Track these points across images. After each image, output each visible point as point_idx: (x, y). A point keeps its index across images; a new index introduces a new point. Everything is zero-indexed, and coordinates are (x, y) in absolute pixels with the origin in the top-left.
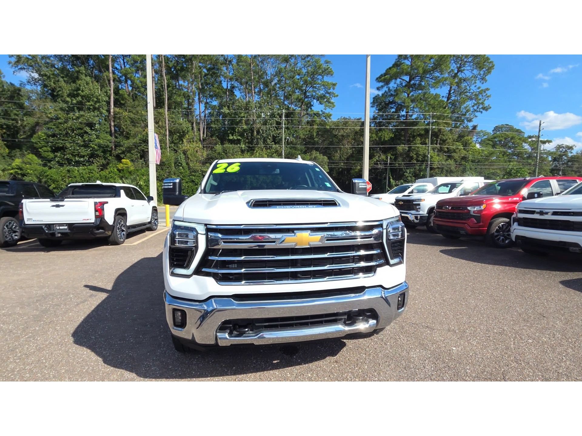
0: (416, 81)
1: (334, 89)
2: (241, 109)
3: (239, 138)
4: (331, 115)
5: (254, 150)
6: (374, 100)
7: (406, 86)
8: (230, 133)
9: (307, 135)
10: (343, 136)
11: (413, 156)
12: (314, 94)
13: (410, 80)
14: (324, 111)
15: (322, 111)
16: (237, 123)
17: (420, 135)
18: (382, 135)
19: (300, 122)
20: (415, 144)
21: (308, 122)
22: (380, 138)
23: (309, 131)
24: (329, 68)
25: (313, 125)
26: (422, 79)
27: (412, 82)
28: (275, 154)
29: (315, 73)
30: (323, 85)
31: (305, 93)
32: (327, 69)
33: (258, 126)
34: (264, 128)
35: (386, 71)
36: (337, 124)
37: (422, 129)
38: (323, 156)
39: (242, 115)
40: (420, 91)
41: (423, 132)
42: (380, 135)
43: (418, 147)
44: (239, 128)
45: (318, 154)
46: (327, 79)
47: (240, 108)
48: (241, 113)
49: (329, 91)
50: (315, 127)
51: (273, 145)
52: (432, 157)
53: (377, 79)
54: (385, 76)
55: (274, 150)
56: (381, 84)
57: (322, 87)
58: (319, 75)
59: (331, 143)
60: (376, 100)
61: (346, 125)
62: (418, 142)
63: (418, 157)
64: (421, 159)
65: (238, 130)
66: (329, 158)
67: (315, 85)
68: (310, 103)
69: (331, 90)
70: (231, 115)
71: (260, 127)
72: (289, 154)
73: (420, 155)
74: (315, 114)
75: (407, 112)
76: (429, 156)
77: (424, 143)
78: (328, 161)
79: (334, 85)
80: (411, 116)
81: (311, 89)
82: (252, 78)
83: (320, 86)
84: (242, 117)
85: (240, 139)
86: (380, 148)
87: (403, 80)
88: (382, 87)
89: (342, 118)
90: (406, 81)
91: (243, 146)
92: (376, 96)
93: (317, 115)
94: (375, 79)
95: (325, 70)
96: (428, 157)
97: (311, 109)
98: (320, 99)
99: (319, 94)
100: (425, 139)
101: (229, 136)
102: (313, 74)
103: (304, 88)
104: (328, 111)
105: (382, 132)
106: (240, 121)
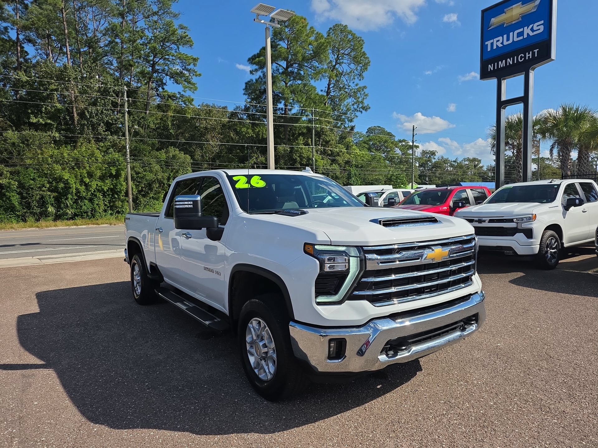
0: (295, 68)
1: (195, 65)
2: (51, 78)
3: (49, 121)
4: (192, 100)
5: (75, 142)
6: (246, 86)
7: (283, 73)
8: (32, 113)
9: (158, 124)
10: (206, 128)
11: (296, 159)
12: (166, 67)
13: (288, 67)
14: (182, 93)
15: (179, 93)
16: (44, 99)
17: (303, 134)
18: (259, 131)
19: (146, 106)
20: (298, 144)
21: (159, 107)
22: (258, 135)
23: (161, 119)
24: (187, 36)
25: (167, 111)
26: (301, 66)
27: (290, 69)
28: (111, 149)
29: (166, 40)
30: (179, 58)
31: (153, 66)
32: (185, 37)
33: (82, 106)
34: (93, 109)
35: (260, 51)
36: (197, 113)
37: (304, 127)
38: (184, 154)
39: (53, 87)
40: (300, 82)
41: (305, 131)
42: (257, 130)
43: (302, 149)
44: (47, 107)
45: (177, 152)
46: (184, 50)
47: (50, 75)
48: (50, 84)
49: (189, 67)
50: (170, 114)
51: (108, 135)
52: (316, 161)
53: (249, 60)
54: (259, 57)
55: (109, 144)
56: (255, 67)
57: (178, 60)
58: (173, 43)
59: (192, 138)
60: (250, 87)
61: (209, 114)
62: (301, 142)
63: (301, 160)
64: (305, 163)
65: (46, 109)
66: (192, 157)
67: (167, 57)
68: (161, 80)
69: (191, 66)
70: (31, 86)
71: (86, 108)
72: (136, 150)
73: (304, 157)
74: (169, 97)
75: (286, 105)
76: (314, 159)
77: (306, 144)
78: (192, 161)
79: (195, 60)
80: (290, 110)
81: (161, 61)
82: (66, 31)
83: (174, 58)
84: (52, 90)
85: (50, 124)
86: (258, 148)
87: (280, 65)
88: (256, 70)
89: (204, 104)
90: (283, 68)
91: (57, 135)
92: (249, 82)
93: (172, 97)
94: (247, 59)
95: (182, 38)
96: (312, 160)
97: (163, 89)
98: (176, 76)
99: (174, 69)
100: (308, 139)
101: (29, 118)
102: (164, 40)
103: (151, 58)
104: (188, 93)
105: (260, 127)
106: (50, 97)
